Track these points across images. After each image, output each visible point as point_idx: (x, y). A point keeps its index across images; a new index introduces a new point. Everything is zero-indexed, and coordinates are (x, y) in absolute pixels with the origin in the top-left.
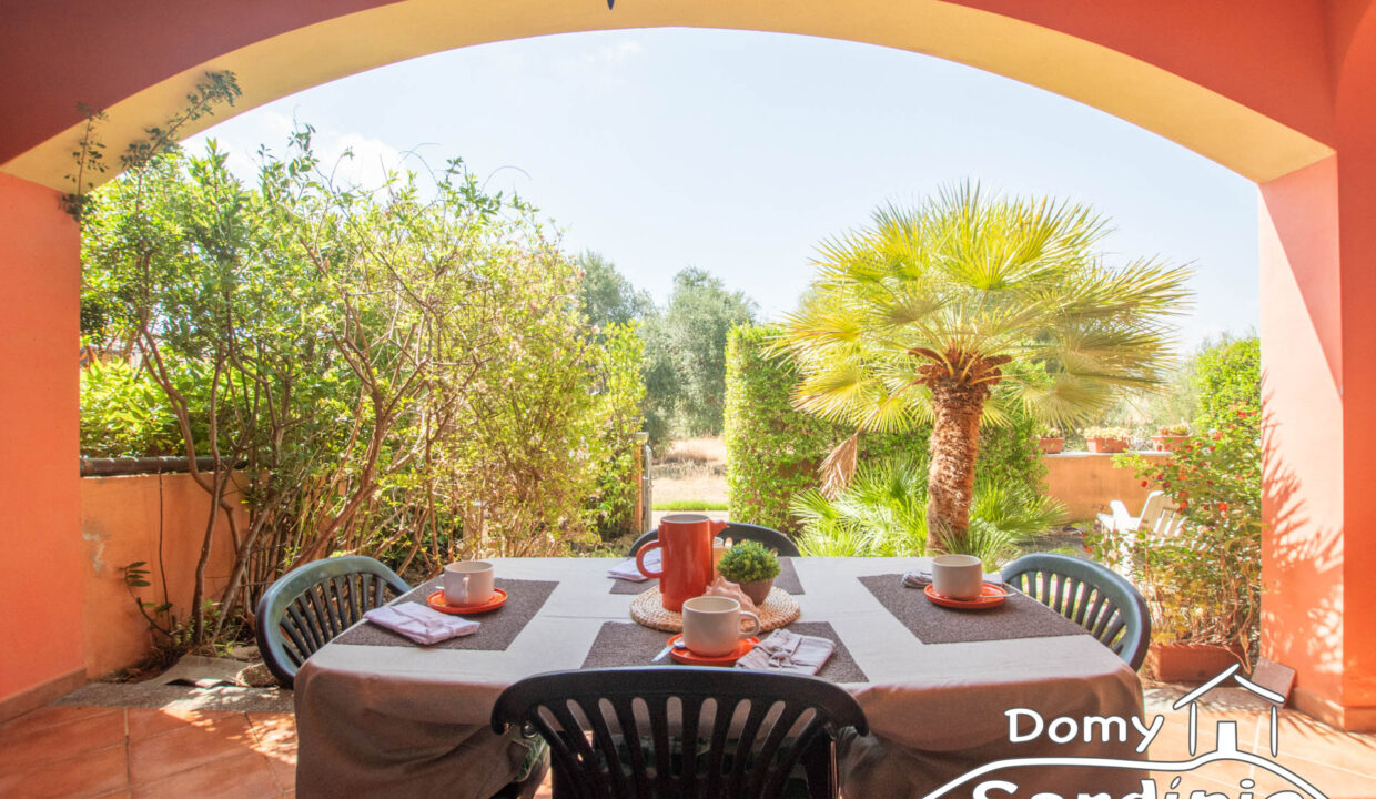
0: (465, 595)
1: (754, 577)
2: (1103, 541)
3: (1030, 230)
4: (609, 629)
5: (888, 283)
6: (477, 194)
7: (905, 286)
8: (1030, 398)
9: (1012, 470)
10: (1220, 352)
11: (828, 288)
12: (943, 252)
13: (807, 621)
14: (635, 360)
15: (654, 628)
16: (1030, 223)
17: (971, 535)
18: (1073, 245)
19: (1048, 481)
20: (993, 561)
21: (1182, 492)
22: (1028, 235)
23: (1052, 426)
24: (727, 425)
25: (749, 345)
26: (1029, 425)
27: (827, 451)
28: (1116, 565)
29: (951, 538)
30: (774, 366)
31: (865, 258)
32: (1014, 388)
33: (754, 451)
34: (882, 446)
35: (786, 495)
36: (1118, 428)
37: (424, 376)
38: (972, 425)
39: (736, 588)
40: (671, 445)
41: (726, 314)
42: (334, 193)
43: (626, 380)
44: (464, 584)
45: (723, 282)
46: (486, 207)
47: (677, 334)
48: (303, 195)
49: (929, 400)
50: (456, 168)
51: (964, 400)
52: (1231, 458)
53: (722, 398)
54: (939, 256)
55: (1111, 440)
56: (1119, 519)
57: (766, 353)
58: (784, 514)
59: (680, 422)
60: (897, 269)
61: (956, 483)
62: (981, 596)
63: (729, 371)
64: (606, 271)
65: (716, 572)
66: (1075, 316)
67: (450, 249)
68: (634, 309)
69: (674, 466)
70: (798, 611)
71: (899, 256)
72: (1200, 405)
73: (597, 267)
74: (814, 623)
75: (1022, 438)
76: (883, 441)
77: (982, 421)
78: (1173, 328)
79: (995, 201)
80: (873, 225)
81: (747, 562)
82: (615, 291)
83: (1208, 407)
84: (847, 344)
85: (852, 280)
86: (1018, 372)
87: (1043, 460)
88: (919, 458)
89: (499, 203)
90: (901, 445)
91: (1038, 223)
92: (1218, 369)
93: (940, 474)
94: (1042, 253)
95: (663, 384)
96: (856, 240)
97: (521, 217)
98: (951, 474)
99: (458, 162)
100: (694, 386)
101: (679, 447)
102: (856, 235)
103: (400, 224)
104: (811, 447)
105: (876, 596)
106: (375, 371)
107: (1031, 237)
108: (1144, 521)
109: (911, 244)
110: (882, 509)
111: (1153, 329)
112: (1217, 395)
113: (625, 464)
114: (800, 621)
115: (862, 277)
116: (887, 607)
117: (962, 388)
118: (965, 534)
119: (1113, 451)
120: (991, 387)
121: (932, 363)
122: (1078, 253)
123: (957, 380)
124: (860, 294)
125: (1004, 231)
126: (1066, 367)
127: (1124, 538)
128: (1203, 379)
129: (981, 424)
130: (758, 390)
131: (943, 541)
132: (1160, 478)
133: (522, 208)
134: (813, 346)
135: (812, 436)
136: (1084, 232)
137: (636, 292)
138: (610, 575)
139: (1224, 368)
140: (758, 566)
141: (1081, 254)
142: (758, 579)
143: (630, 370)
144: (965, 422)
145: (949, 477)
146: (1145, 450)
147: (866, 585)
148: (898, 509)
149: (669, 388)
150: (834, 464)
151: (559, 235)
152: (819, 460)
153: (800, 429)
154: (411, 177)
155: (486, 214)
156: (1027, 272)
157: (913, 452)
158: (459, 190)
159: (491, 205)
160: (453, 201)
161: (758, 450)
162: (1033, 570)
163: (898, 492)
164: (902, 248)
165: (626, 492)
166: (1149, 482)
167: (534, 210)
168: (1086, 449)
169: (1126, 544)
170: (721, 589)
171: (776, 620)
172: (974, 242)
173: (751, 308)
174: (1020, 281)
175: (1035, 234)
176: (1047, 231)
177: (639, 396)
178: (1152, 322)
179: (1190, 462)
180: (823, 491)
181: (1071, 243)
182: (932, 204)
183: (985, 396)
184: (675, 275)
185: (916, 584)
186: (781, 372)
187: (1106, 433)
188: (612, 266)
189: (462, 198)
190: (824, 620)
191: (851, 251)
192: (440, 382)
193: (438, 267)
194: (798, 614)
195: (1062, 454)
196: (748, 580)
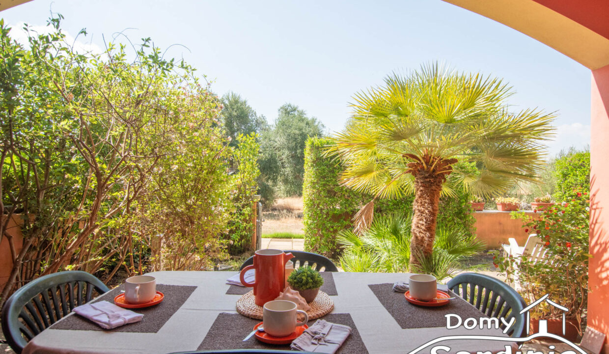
0: (137, 297)
1: (308, 287)
2: (504, 262)
3: (469, 91)
4: (222, 317)
5: (392, 118)
6: (159, 59)
7: (401, 120)
8: (467, 182)
9: (457, 220)
10: (568, 158)
11: (360, 119)
12: (422, 101)
13: (337, 313)
14: (254, 155)
15: (248, 317)
16: (469, 88)
17: (434, 256)
18: (491, 100)
19: (477, 226)
20: (446, 271)
21: (547, 236)
22: (468, 95)
23: (478, 196)
24: (304, 192)
25: (317, 148)
26: (467, 195)
27: (358, 207)
28: (511, 274)
29: (423, 258)
30: (330, 161)
31: (380, 104)
32: (459, 176)
33: (318, 207)
34: (388, 205)
35: (335, 231)
36: (513, 198)
37: (126, 163)
38: (436, 196)
39: (297, 294)
40: (275, 201)
41: (306, 130)
42: (74, 55)
43: (248, 165)
44: (136, 291)
45: (305, 112)
46: (165, 67)
47: (280, 140)
48: (58, 55)
49: (413, 182)
50: (147, 44)
51: (432, 183)
52: (573, 218)
53: (303, 176)
54: (420, 104)
55: (510, 204)
56: (513, 249)
57: (325, 154)
58: (334, 242)
59: (280, 188)
60: (397, 110)
61: (426, 228)
62: (436, 298)
63: (306, 162)
64: (242, 104)
65: (286, 283)
66: (492, 139)
67: (145, 90)
68: (257, 126)
69: (276, 213)
70: (333, 306)
71: (398, 103)
72: (557, 187)
73: (236, 102)
74: (341, 314)
75: (463, 202)
76: (389, 203)
77: (441, 193)
78: (543, 147)
79: (451, 75)
80: (385, 85)
81: (304, 278)
82: (247, 116)
83: (561, 188)
84: (369, 150)
85: (372, 115)
86: (462, 168)
87: (473, 215)
88: (407, 213)
89: (172, 65)
90: (398, 205)
91: (473, 88)
92: (567, 168)
93: (418, 223)
94: (475, 104)
95: (271, 168)
96: (375, 93)
97: (187, 73)
98: (424, 223)
99: (148, 40)
100: (288, 169)
101: (280, 202)
102: (374, 90)
103: (113, 75)
104: (349, 205)
105: (377, 297)
106: (97, 160)
107: (470, 95)
108: (526, 249)
109: (405, 96)
110: (387, 241)
111: (533, 147)
112: (566, 182)
113: (246, 212)
114: (333, 313)
115: (378, 114)
116: (383, 304)
117: (431, 176)
118: (431, 256)
119: (510, 210)
120: (446, 176)
121: (415, 162)
122: (494, 104)
123: (427, 172)
124: (377, 123)
125: (455, 92)
126: (487, 167)
127: (516, 260)
128: (558, 173)
129: (441, 195)
130: (321, 174)
131: (418, 260)
132: (535, 228)
133: (186, 68)
134: (350, 151)
135: (350, 200)
136: (498, 94)
137: (258, 117)
138: (227, 282)
139: (570, 167)
140: (311, 281)
141: (496, 105)
142: (310, 288)
143: (251, 161)
144: (432, 195)
145: (423, 225)
146: (527, 210)
147: (373, 290)
148: (395, 241)
149: (275, 169)
150: (361, 216)
151: (209, 84)
152: (354, 212)
153: (344, 195)
154: (122, 48)
155: (165, 71)
156: (466, 115)
157: (405, 209)
158: (148, 57)
159: (168, 66)
160: (145, 63)
161: (321, 206)
162: (465, 283)
163: (395, 232)
164: (400, 99)
165: (247, 228)
166: (529, 229)
167: (193, 70)
168: (496, 208)
169: (516, 263)
170: (288, 294)
171: (320, 312)
172: (439, 97)
173: (320, 127)
174: (463, 120)
175: (471, 94)
176: (478, 93)
177: (255, 175)
178: (533, 144)
179: (551, 219)
180: (355, 231)
181: (491, 99)
182: (417, 75)
183: (443, 181)
184: (279, 108)
185: (400, 290)
186: (334, 163)
187: (508, 200)
188: (245, 102)
189: (151, 61)
190: (347, 312)
191: (372, 99)
192: (137, 166)
193: (137, 101)
194: (333, 308)
195: (484, 211)
196: (304, 288)
